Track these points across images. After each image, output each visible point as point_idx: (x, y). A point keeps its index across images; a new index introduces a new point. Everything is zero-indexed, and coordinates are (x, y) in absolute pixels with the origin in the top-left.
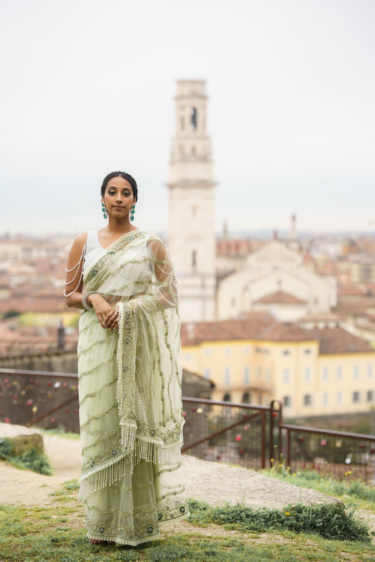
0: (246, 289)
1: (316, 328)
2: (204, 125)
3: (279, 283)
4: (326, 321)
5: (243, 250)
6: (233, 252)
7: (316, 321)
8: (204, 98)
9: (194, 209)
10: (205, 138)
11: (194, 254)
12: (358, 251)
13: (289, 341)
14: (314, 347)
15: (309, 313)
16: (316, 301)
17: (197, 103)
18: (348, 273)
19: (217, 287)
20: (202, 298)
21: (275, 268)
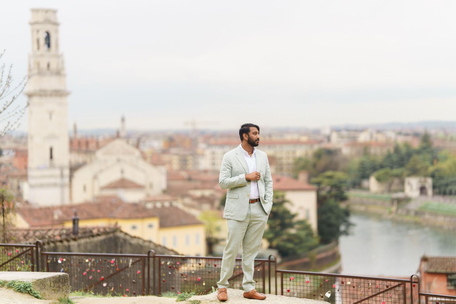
0: (95, 177)
1: (155, 207)
2: (57, 46)
3: (122, 172)
4: (162, 201)
5: (92, 146)
6: (84, 148)
7: (154, 201)
8: (56, 24)
9: (51, 114)
10: (58, 56)
11: (51, 150)
12: (176, 146)
13: (136, 218)
14: (155, 222)
15: (148, 196)
16: (151, 186)
17: (50, 28)
18: (170, 163)
19: (71, 177)
20: (62, 186)
21: (119, 160)
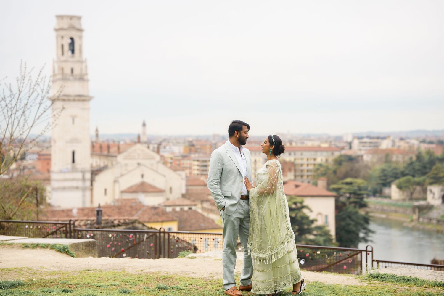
0: (116, 181)
1: (174, 211)
2: (81, 51)
3: (143, 176)
4: (181, 206)
5: (113, 150)
6: (106, 153)
7: (174, 206)
8: (80, 30)
9: (73, 118)
10: (82, 62)
11: (73, 153)
12: (196, 152)
14: (175, 226)
15: (168, 200)
16: (171, 190)
17: (74, 34)
18: (190, 168)
19: (92, 181)
20: (84, 189)
21: (139, 165)
